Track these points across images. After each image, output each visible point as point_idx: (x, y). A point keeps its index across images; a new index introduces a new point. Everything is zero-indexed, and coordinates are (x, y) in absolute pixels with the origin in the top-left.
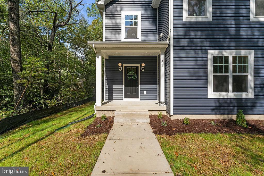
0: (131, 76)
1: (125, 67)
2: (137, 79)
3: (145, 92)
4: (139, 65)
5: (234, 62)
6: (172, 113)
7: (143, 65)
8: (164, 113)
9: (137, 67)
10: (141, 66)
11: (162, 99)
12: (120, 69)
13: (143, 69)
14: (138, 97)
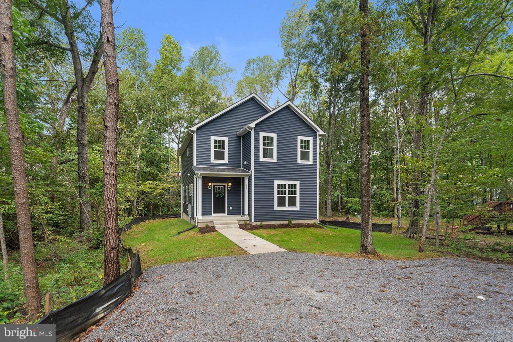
0: (220, 193)
1: (214, 186)
2: (224, 196)
3: (231, 208)
4: (226, 184)
5: (289, 188)
6: (253, 221)
7: (230, 184)
8: (248, 222)
9: (224, 186)
10: (228, 186)
11: (246, 212)
12: (210, 187)
13: (229, 188)
14: (224, 212)
